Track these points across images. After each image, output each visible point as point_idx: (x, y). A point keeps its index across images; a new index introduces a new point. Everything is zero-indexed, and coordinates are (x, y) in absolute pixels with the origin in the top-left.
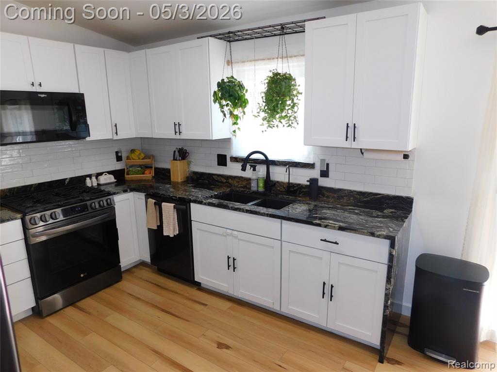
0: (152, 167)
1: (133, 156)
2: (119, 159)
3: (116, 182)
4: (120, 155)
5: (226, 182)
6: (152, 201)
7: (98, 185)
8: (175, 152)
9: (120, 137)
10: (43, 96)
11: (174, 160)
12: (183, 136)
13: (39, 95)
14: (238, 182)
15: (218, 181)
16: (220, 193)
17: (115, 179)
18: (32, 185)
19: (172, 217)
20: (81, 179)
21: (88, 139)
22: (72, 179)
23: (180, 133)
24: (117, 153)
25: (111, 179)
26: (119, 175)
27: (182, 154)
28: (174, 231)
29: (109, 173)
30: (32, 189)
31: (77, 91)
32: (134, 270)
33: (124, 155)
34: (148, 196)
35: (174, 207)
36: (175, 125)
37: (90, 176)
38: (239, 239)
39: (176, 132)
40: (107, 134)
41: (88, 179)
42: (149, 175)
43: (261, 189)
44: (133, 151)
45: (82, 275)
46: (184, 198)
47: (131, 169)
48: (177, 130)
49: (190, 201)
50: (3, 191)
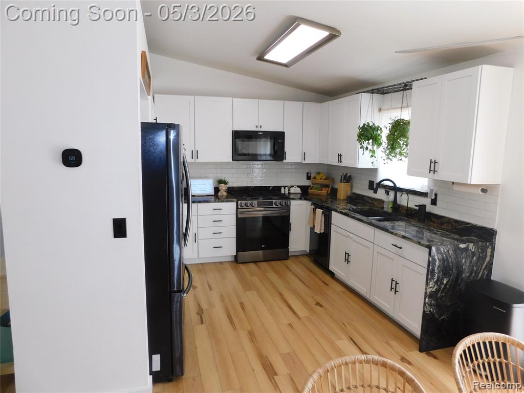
0: (329, 187)
1: (317, 177)
2: (309, 178)
3: (301, 193)
4: (309, 175)
6: (313, 207)
7: (289, 193)
8: (342, 176)
9: (307, 161)
10: (261, 133)
11: (341, 182)
12: (343, 164)
13: (259, 133)
14: (379, 203)
15: (367, 202)
16: (359, 209)
17: (301, 191)
18: (250, 187)
19: (320, 219)
20: (279, 188)
21: (284, 161)
22: (274, 187)
23: (341, 161)
24: (308, 173)
25: (299, 190)
26: (304, 189)
27: (347, 179)
28: (321, 230)
29: (298, 186)
30: (251, 189)
31: (282, 131)
33: (313, 176)
34: (312, 204)
35: (323, 213)
36: (338, 155)
37: (285, 187)
38: (353, 240)
39: (339, 161)
40: (299, 160)
41: (283, 188)
42: (324, 192)
43: (390, 211)
44: (318, 173)
45: (263, 246)
47: (314, 186)
48: (339, 159)
49: (332, 210)
50: (235, 187)
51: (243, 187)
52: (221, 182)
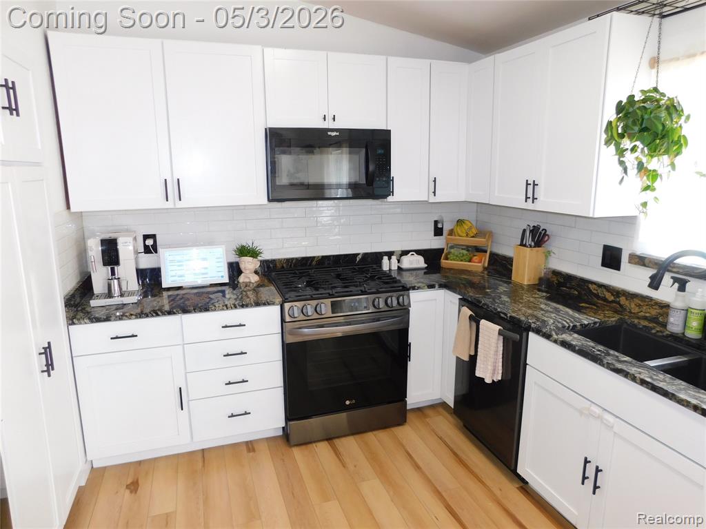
0: (486, 252)
1: (458, 230)
2: (438, 232)
3: (426, 268)
4: (440, 226)
5: (613, 302)
6: (467, 312)
7: (400, 269)
8: (524, 231)
9: (438, 199)
10: (334, 134)
11: (522, 245)
12: (539, 206)
13: (329, 133)
14: (639, 306)
16: (595, 323)
17: (425, 263)
18: (314, 257)
19: (493, 349)
20: (376, 258)
21: (390, 199)
22: (366, 255)
23: (534, 199)
24: (436, 222)
25: (419, 262)
26: (433, 258)
27: (538, 237)
28: (493, 374)
29: (419, 252)
30: (314, 263)
31: (384, 128)
32: (430, 412)
33: (446, 228)
34: (464, 301)
35: (500, 333)
36: (527, 184)
37: (390, 254)
38: (615, 433)
39: (527, 198)
40: (421, 194)
41: (385, 258)
42: (478, 265)
44: (460, 222)
45: (348, 402)
46: (519, 321)
47: (452, 250)
48: (530, 195)
49: (528, 329)
50: (280, 260)
51: (297, 259)
52: (243, 251)
